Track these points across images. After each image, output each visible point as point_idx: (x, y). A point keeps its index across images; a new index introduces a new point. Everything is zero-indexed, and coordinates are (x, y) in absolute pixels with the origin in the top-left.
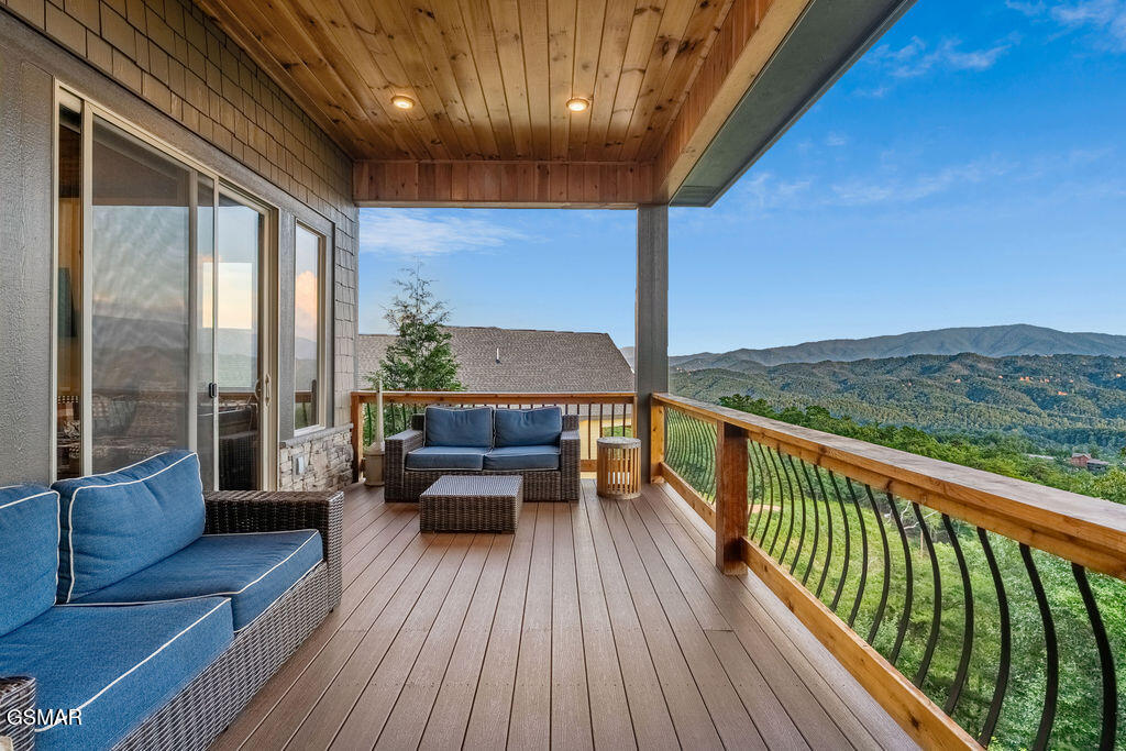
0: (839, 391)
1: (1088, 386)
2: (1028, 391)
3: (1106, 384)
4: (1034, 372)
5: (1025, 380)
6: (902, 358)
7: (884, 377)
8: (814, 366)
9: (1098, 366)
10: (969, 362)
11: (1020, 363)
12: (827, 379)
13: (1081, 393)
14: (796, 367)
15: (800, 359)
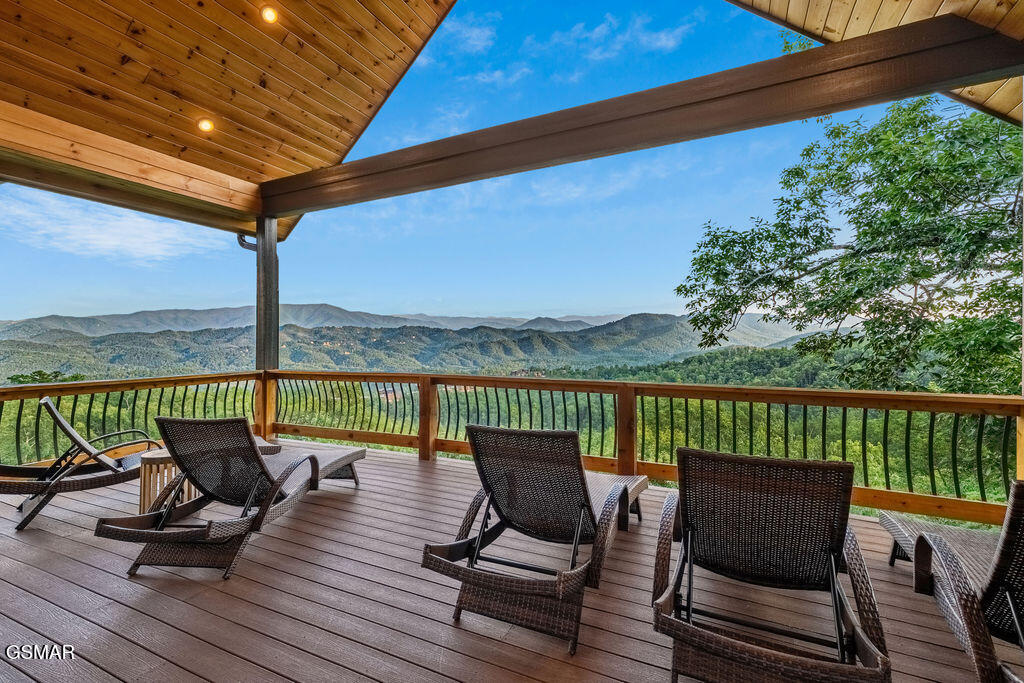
0: (180, 360)
1: (360, 347)
2: (328, 353)
3: (369, 346)
4: (332, 339)
5: (327, 345)
6: (240, 329)
7: (224, 345)
8: (152, 336)
9: (365, 334)
10: (292, 331)
11: (324, 332)
12: (167, 349)
13: (357, 352)
14: (129, 337)
15: (135, 327)
